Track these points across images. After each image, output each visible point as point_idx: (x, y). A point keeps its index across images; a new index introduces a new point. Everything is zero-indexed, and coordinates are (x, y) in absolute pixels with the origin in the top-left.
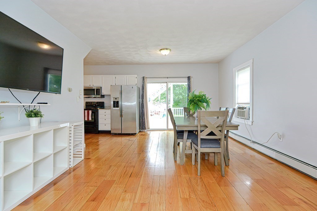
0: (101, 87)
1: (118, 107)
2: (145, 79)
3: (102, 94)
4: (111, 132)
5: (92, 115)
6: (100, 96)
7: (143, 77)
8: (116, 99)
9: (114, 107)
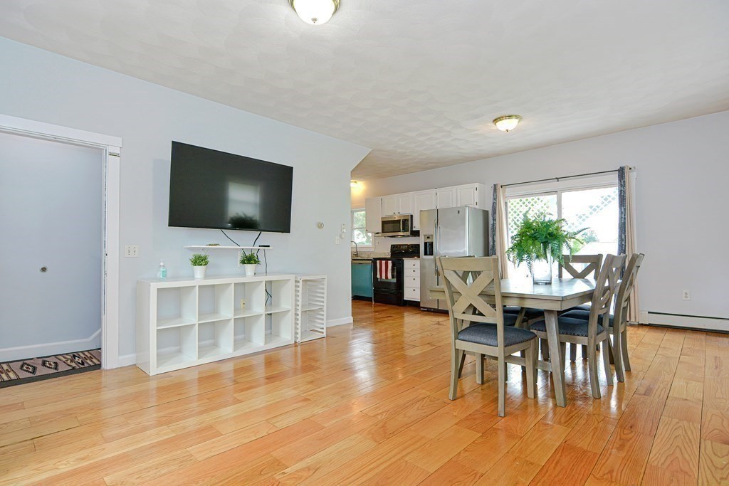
0: (412, 216)
1: (432, 255)
2: (500, 191)
3: (414, 229)
4: (421, 306)
5: (393, 269)
6: (408, 233)
7: (495, 186)
8: (428, 238)
9: (426, 254)
